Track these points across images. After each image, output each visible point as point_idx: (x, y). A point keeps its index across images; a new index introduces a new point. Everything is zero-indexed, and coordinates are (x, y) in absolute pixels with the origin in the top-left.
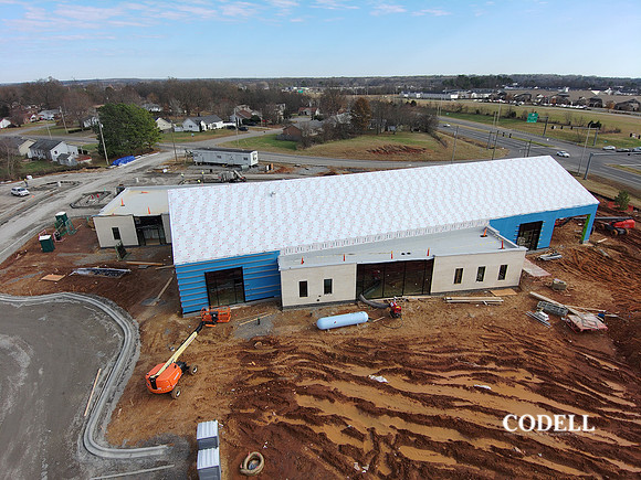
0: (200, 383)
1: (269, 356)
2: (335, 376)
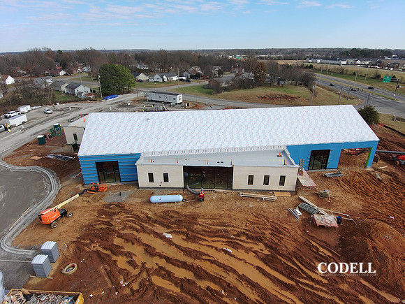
1: (115, 214)
2: (144, 230)
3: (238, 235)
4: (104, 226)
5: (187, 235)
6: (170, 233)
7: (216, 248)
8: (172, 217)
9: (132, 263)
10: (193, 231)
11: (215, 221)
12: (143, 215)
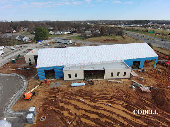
0: (37, 98)
1: (57, 92)
2: (72, 99)
3: (112, 98)
4: (53, 98)
5: (91, 100)
6: (83, 99)
7: (104, 104)
8: (82, 92)
9: (70, 113)
10: (93, 98)
11: (101, 93)
12: (69, 92)
